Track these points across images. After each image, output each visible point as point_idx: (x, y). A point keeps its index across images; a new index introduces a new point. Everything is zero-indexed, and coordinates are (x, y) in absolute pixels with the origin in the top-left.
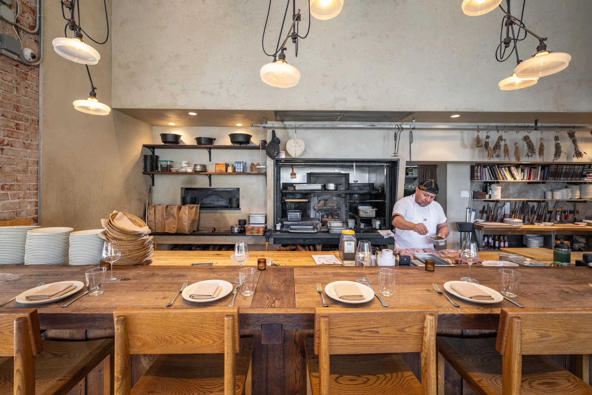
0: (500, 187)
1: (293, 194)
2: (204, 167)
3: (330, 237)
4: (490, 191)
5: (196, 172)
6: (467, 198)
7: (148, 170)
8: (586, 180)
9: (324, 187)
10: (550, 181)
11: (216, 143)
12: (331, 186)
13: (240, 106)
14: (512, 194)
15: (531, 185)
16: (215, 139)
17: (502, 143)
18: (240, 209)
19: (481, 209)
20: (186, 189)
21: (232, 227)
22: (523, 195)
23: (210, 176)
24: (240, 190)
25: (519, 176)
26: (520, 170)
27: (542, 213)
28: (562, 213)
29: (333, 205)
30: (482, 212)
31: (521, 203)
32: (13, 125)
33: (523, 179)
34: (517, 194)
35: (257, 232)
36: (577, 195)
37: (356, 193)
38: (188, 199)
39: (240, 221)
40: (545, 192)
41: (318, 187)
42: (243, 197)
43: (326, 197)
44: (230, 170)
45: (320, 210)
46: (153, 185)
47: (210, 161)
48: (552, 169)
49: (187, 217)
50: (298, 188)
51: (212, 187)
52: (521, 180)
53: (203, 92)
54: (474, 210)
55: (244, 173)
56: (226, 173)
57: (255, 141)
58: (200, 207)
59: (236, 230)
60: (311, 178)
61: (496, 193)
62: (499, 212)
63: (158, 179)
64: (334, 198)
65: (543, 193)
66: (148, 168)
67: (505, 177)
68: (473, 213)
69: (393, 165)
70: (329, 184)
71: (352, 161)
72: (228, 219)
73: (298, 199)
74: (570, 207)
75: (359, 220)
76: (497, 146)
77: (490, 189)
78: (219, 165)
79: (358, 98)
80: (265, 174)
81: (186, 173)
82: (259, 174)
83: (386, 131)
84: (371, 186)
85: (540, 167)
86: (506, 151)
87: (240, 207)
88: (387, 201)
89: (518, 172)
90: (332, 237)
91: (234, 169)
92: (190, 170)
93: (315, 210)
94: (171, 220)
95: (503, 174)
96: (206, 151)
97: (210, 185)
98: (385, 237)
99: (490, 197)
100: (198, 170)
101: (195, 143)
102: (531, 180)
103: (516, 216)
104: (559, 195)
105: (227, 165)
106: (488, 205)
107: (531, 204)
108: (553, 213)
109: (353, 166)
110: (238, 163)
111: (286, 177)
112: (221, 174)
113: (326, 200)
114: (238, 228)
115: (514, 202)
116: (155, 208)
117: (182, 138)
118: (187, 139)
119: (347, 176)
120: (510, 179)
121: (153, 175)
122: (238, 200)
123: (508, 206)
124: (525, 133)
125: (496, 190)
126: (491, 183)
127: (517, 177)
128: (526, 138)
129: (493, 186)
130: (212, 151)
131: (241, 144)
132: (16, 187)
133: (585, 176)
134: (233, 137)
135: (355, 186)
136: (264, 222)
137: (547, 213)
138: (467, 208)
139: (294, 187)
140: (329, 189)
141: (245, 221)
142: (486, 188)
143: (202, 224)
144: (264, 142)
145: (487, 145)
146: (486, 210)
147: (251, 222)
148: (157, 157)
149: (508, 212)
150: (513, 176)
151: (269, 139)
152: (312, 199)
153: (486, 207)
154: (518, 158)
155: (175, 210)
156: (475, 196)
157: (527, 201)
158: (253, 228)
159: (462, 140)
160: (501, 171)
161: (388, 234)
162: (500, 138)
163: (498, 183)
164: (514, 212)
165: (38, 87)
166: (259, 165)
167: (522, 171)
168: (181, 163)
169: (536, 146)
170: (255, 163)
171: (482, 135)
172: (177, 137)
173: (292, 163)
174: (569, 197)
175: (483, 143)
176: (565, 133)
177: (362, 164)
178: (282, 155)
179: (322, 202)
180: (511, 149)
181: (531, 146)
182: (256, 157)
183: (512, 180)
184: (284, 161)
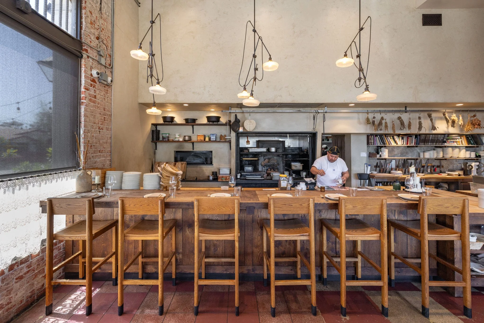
0: (387, 150)
1: (247, 155)
2: (190, 137)
3: (272, 182)
4: (381, 152)
5: (185, 141)
6: (365, 157)
7: (155, 140)
8: (446, 144)
9: (268, 150)
10: (421, 145)
11: (197, 122)
12: (273, 150)
13: (216, 101)
14: (396, 154)
15: (410, 148)
16: (197, 119)
17: (384, 122)
18: (213, 165)
19: (375, 164)
20: (177, 152)
21: (209, 177)
22: (404, 155)
23: (193, 143)
24: (213, 152)
25: (400, 142)
26: (401, 138)
27: (418, 167)
28: (431, 167)
29: (274, 162)
30: (376, 166)
31: (403, 160)
32: (103, 118)
33: (403, 144)
34: (400, 155)
35: (226, 180)
36: (441, 156)
37: (290, 154)
38: (179, 158)
39: (213, 172)
40: (419, 153)
41: (264, 150)
42: (215, 157)
43: (270, 157)
44: (207, 139)
45: (265, 165)
46: (156, 149)
47: (193, 133)
48: (423, 137)
50: (251, 150)
51: (194, 150)
52: (402, 144)
53: (194, 93)
54: (369, 165)
55: (215, 141)
56: (204, 141)
57: (223, 120)
58: (187, 164)
59: (211, 178)
60: (259, 144)
61: (384, 153)
62: (388, 167)
63: (159, 145)
64: (275, 158)
65: (418, 154)
66: (154, 138)
67: (390, 143)
68: (369, 167)
69: (313, 136)
70: (271, 148)
71: (286, 133)
72: (205, 171)
73: (250, 158)
74: (437, 163)
75: (291, 172)
76: (380, 124)
77: (381, 151)
78: (200, 136)
79: (289, 95)
80: (230, 142)
81: (179, 141)
82: (225, 142)
83: (308, 114)
84: (300, 149)
85: (414, 136)
86: (386, 126)
87: (213, 164)
88: (310, 159)
89: (399, 140)
90: (274, 182)
91: (210, 139)
92: (181, 139)
93: (262, 165)
95: (389, 141)
96: (191, 127)
97: (193, 149)
98: (308, 183)
99: (381, 156)
100: (187, 139)
101: (184, 122)
102: (408, 145)
103: (399, 169)
104: (428, 155)
105: (205, 137)
106: (380, 161)
107: (410, 161)
108: (425, 167)
109: (287, 136)
110: (212, 135)
111: (243, 143)
112: (201, 142)
113: (269, 159)
114: (213, 177)
115: (398, 160)
116: (159, 164)
117: (175, 119)
118: (178, 119)
119: (283, 142)
120: (393, 144)
121: (156, 143)
122: (211, 159)
123: (393, 162)
124: (397, 115)
125: (384, 151)
126: (381, 147)
127: (398, 143)
128: (399, 118)
129: (383, 149)
130: (194, 127)
131: (213, 122)
132: (104, 151)
133: (445, 142)
134: (209, 118)
135: (289, 149)
136: (229, 173)
137: (421, 167)
138: (365, 164)
139: (248, 150)
140: (271, 151)
141: (216, 172)
142: (378, 150)
143: (188, 174)
144: (230, 121)
145: (374, 122)
146: (379, 165)
147: (220, 173)
148: (159, 131)
149: (394, 166)
150: (396, 142)
151: (233, 120)
152: (260, 158)
153: (379, 163)
154: (394, 131)
156: (370, 155)
157: (407, 159)
158: (222, 177)
159: (359, 119)
160: (388, 139)
161: (311, 181)
162: (382, 118)
163: (385, 147)
164: (398, 167)
165: (111, 96)
166: (225, 136)
167: (402, 138)
168: (175, 135)
169: (406, 123)
170: (223, 135)
171: (371, 116)
172: (172, 118)
173: (247, 134)
174: (435, 156)
175: (371, 121)
176: (426, 114)
177: (293, 135)
178: (241, 130)
179: (267, 160)
180: (390, 125)
181: (402, 123)
182: (223, 131)
183: (395, 145)
184: (242, 133)
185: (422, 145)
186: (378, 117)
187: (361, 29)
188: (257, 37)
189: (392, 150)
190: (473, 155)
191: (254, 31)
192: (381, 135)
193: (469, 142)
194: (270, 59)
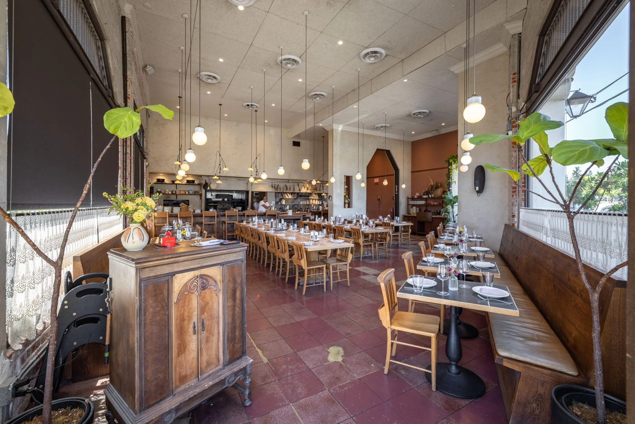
0: (285, 200)
2: (176, 191)
5: (172, 194)
6: (274, 203)
9: (223, 200)
12: (226, 199)
14: (288, 202)
17: (279, 187)
20: (164, 200)
22: (292, 203)
23: (177, 195)
24: (190, 200)
25: (290, 196)
27: (299, 209)
29: (226, 207)
30: (280, 209)
31: (292, 205)
34: (290, 202)
36: (308, 203)
37: (235, 202)
38: (166, 204)
40: (300, 202)
41: (221, 199)
42: (191, 204)
43: (223, 204)
44: (187, 193)
45: (221, 209)
47: (177, 189)
48: (300, 194)
50: (213, 200)
51: (177, 199)
52: (291, 198)
55: (192, 194)
56: (185, 194)
57: (196, 182)
60: (217, 196)
61: (283, 202)
62: (285, 208)
64: (227, 204)
67: (285, 197)
69: (247, 192)
71: (233, 191)
73: (213, 204)
74: (307, 207)
76: (277, 188)
78: (182, 191)
79: (234, 173)
80: (201, 195)
81: (168, 194)
82: (198, 195)
83: (244, 181)
84: (242, 199)
85: (296, 194)
86: (280, 189)
88: (246, 205)
91: (189, 192)
92: (170, 193)
93: (219, 209)
96: (175, 185)
99: (281, 203)
101: (172, 183)
102: (294, 198)
107: (295, 206)
108: (302, 209)
110: (190, 190)
111: (209, 196)
112: (183, 194)
113: (223, 205)
118: (166, 181)
119: (232, 196)
120: (287, 197)
123: (288, 207)
124: (285, 184)
126: (281, 199)
128: (286, 185)
129: (282, 200)
130: (177, 185)
131: (190, 183)
133: (309, 197)
135: (235, 199)
136: (201, 212)
139: (211, 200)
144: (201, 183)
145: (275, 186)
147: (195, 212)
148: (153, 187)
149: (288, 209)
150: (288, 196)
151: (203, 183)
152: (218, 204)
153: (281, 207)
154: (283, 191)
156: (277, 203)
159: (268, 185)
160: (285, 195)
162: (278, 185)
163: (283, 198)
167: (291, 195)
168: (165, 190)
169: (289, 188)
170: (197, 191)
171: (274, 184)
172: (163, 180)
173: (212, 191)
174: (305, 203)
175: (274, 186)
176: (297, 184)
177: (237, 192)
178: (209, 188)
179: (222, 206)
180: (282, 188)
181: (287, 188)
182: (197, 188)
183: (288, 198)
184: (208, 190)
185: (299, 197)
186: (277, 184)
187: (257, 158)
188: (221, 159)
189: (287, 200)
190: (321, 203)
191: (220, 155)
192: (281, 193)
193: (319, 197)
194: (226, 167)
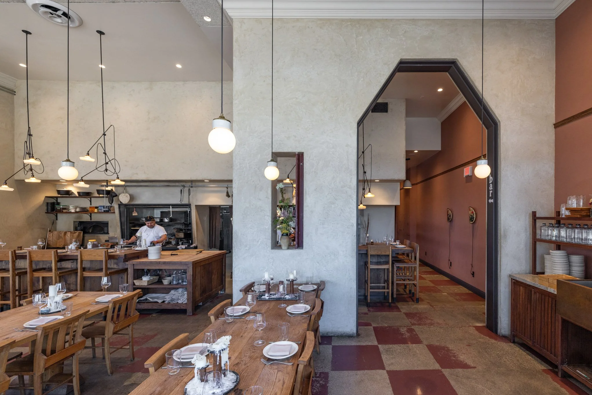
2: (84, 209)
7: (50, 211)
11: (94, 195)
16: (91, 193)
18: (109, 234)
23: (91, 214)
24: (109, 222)
38: (79, 228)
39: (106, 241)
42: (110, 227)
44: (96, 211)
46: (57, 220)
47: (91, 205)
49: (69, 238)
51: (92, 221)
63: (60, 216)
72: (102, 240)
78: (92, 208)
81: (73, 213)
82: (111, 212)
83: (177, 187)
94: (61, 240)
96: (88, 199)
97: (91, 220)
100: (77, 211)
105: (96, 208)
109: (170, 207)
110: (101, 206)
117: (73, 192)
121: (57, 214)
130: (91, 199)
134: (98, 192)
148: (59, 203)
155: (63, 234)
168: (70, 207)
173: (134, 206)
